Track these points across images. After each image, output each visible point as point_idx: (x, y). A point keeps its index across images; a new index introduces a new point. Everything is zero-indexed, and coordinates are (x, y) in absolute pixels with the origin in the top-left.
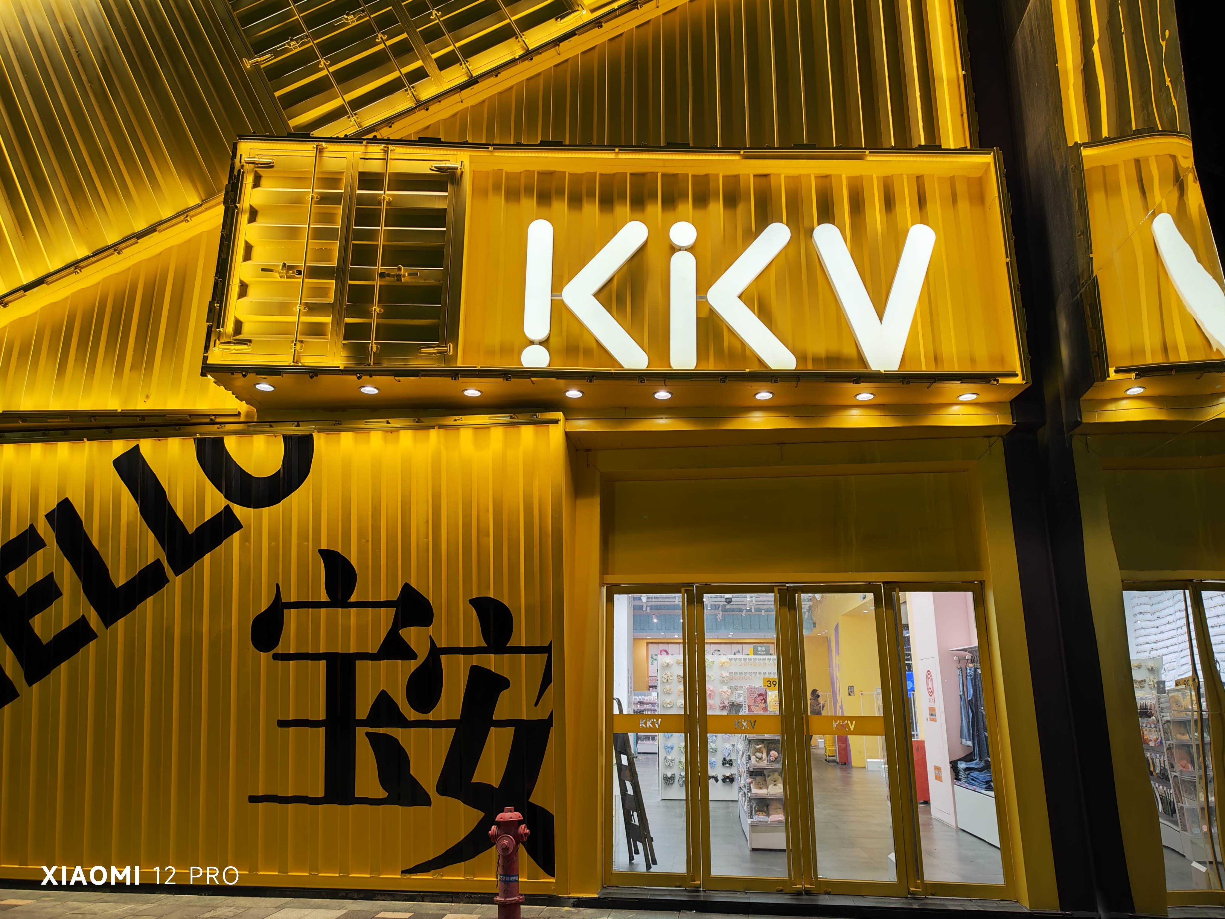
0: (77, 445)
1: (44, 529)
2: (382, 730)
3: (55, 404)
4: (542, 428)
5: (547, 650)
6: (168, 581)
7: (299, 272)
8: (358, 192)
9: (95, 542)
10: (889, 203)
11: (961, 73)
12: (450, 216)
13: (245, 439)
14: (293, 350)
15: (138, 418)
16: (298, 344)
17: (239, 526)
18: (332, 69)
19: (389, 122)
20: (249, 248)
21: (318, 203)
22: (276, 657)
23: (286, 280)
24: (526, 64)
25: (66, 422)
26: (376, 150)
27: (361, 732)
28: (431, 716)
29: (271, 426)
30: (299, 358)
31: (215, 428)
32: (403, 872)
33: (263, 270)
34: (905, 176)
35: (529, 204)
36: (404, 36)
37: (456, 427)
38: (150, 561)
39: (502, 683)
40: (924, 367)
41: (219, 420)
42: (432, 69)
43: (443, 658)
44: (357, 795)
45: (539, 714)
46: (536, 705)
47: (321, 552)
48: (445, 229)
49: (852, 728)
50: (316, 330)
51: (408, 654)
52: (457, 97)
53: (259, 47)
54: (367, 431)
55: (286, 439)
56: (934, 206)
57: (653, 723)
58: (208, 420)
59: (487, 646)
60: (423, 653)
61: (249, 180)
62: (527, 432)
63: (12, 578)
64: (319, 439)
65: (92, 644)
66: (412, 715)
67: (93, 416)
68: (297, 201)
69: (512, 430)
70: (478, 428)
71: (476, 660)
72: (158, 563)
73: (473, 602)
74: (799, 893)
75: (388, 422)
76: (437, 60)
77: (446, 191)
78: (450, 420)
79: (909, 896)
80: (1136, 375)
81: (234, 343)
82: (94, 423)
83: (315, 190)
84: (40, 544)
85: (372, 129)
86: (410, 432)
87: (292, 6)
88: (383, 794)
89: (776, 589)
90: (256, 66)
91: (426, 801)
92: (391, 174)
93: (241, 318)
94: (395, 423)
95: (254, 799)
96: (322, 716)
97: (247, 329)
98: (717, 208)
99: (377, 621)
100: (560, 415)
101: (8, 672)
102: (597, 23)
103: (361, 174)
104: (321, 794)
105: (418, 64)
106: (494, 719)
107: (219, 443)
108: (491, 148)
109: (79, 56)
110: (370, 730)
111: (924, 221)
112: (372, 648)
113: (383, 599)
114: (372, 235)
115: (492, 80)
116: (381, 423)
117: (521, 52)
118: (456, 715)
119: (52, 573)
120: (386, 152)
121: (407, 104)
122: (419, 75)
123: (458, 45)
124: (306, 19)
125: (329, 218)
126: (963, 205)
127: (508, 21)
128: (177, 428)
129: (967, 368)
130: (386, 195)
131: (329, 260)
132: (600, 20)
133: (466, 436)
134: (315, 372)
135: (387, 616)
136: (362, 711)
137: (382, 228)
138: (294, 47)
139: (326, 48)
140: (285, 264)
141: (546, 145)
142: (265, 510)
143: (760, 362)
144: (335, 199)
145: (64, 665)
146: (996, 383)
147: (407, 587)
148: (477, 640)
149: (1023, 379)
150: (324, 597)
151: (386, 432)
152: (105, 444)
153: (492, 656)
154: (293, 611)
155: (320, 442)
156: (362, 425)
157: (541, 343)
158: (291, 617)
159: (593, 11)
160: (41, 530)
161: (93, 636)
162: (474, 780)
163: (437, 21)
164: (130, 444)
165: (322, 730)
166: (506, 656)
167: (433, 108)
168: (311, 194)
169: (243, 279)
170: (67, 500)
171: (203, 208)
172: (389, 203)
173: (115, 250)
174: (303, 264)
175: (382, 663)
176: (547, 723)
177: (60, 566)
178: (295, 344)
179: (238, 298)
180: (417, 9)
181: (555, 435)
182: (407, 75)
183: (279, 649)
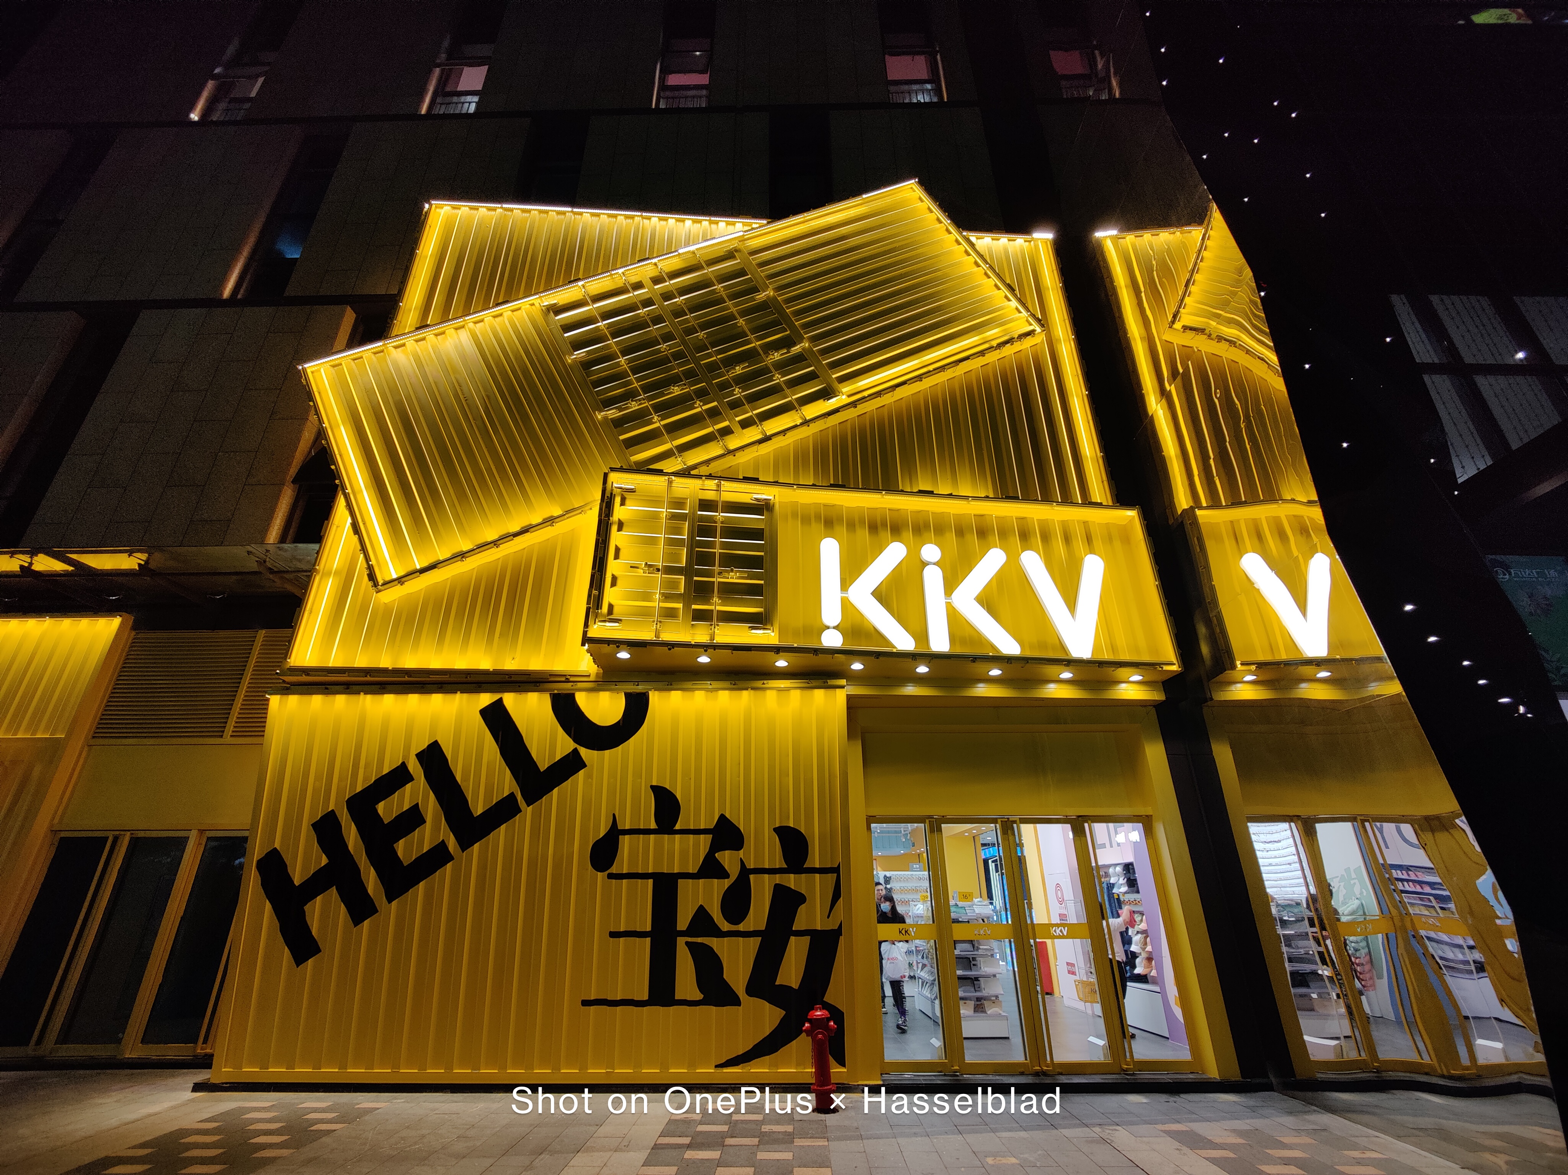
0: (450, 697)
1: (414, 767)
2: (699, 940)
3: (436, 663)
4: (830, 692)
5: (836, 870)
6: (520, 811)
7: (658, 570)
8: (699, 513)
9: (459, 778)
10: (1067, 540)
11: (1100, 454)
12: (766, 534)
13: (593, 695)
14: (655, 627)
15: (507, 676)
16: (658, 623)
17: (583, 765)
18: (663, 423)
19: (707, 462)
20: (617, 550)
21: (670, 519)
22: (611, 876)
23: (647, 575)
24: (805, 428)
25: (446, 678)
26: (712, 484)
27: (681, 941)
28: (741, 927)
29: (616, 685)
30: (659, 634)
31: (569, 685)
32: (716, 1066)
33: (631, 567)
34: (1076, 522)
35: (814, 527)
36: (715, 403)
37: (765, 690)
38: (506, 794)
39: (800, 899)
40: (1106, 656)
41: (572, 679)
42: (736, 428)
43: (752, 877)
44: (678, 997)
45: (832, 925)
46: (828, 917)
47: (652, 787)
48: (763, 542)
50: (670, 614)
51: (722, 874)
52: (755, 448)
53: (608, 403)
54: (693, 690)
55: (628, 696)
56: (1098, 543)
58: (563, 679)
59: (786, 867)
60: (734, 872)
61: (618, 500)
62: (819, 694)
63: (381, 807)
64: (654, 695)
65: (449, 866)
66: (725, 926)
67: (469, 674)
68: (655, 516)
69: (808, 693)
70: (779, 690)
71: (778, 879)
72: (512, 796)
73: (775, 830)
74: (1037, 1074)
75: (710, 684)
76: (739, 422)
77: (763, 515)
78: (759, 684)
80: (1256, 667)
81: (609, 622)
82: (469, 679)
83: (668, 510)
84: (410, 778)
85: (695, 467)
86: (727, 692)
87: (632, 377)
88: (699, 996)
89: (999, 821)
90: (605, 418)
91: (736, 1001)
92: (723, 502)
93: (613, 602)
94: (716, 684)
95: (586, 1003)
96: (648, 928)
97: (616, 610)
98: (951, 537)
99: (697, 845)
100: (843, 682)
101: (370, 891)
102: (854, 404)
103: (700, 500)
104: (646, 997)
105: (726, 424)
106: (793, 929)
107: (571, 697)
108: (795, 487)
110: (690, 939)
111: (1092, 551)
112: (692, 868)
113: (702, 827)
114: (711, 545)
115: (780, 438)
116: (708, 684)
117: (801, 421)
118: (763, 927)
119: (418, 804)
120: (719, 486)
121: (720, 452)
122: (728, 431)
123: (754, 412)
124: (642, 387)
125: (678, 531)
126: (1117, 544)
127: (790, 399)
128: (538, 684)
129: (1135, 658)
130: (720, 516)
131: (680, 562)
132: (856, 403)
133: (771, 695)
134: (671, 645)
135: (705, 841)
136: (683, 924)
137: (718, 540)
138: (634, 406)
139: (658, 408)
140: (646, 563)
141: (835, 486)
142: (607, 752)
143: (993, 647)
144: (683, 517)
145: (422, 885)
146: (1161, 669)
147: (722, 817)
148: (779, 862)
149: (1179, 667)
150: (653, 825)
151: (708, 691)
152: (473, 696)
153: (792, 876)
154: (627, 837)
155: (656, 699)
156: (689, 685)
157: (834, 628)
158: (625, 841)
159: (849, 396)
160: (411, 768)
161: (449, 858)
162: (777, 982)
163: (739, 395)
164: (495, 697)
165: (648, 940)
166: (803, 875)
167: (738, 454)
168: (665, 513)
169: (614, 573)
170: (436, 742)
171: (565, 517)
172: (722, 523)
173: (495, 545)
174: (661, 564)
175: (701, 881)
176: (837, 933)
177: (426, 798)
178: (657, 624)
179: (611, 587)
180: (724, 386)
181: (840, 696)
182: (719, 430)
183: (614, 870)
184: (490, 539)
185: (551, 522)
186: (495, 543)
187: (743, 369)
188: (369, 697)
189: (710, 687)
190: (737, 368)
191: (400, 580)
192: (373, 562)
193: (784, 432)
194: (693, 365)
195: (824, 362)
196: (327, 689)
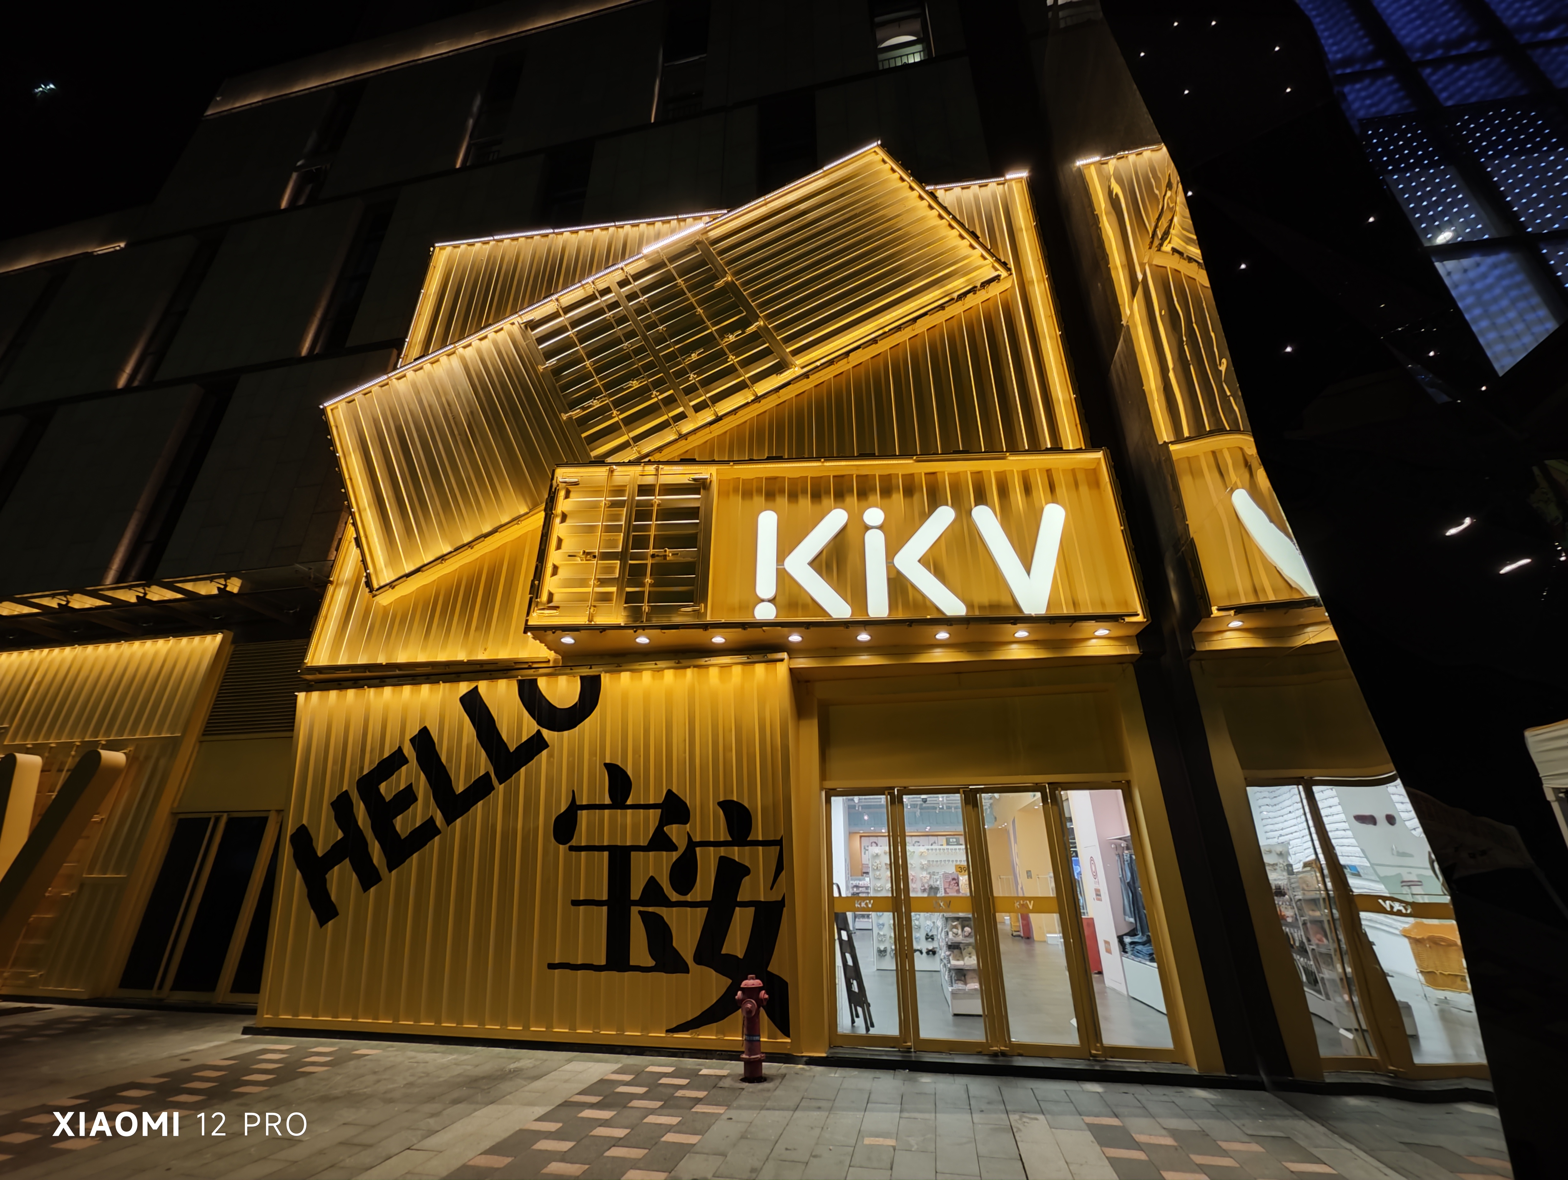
0: (435, 686)
2: (650, 909)
3: (422, 657)
4: (771, 665)
5: (779, 843)
6: (494, 789)
7: (595, 557)
8: (637, 498)
9: (444, 760)
10: (1027, 489)
11: (1073, 396)
12: (702, 512)
13: (553, 679)
14: (588, 612)
15: (478, 666)
16: (592, 608)
17: (546, 745)
18: (621, 417)
19: (660, 449)
20: (560, 541)
21: (609, 507)
22: (572, 848)
23: (584, 562)
24: (756, 405)
25: (428, 670)
26: (651, 469)
27: (635, 910)
28: (689, 898)
29: (571, 669)
30: (593, 619)
31: (531, 672)
32: (668, 1031)
33: (569, 556)
34: (1037, 470)
35: (760, 500)
36: (671, 392)
37: (707, 667)
38: (482, 773)
39: (745, 871)
40: (1066, 610)
41: (534, 665)
42: (690, 412)
43: (698, 849)
44: (632, 963)
45: (775, 897)
46: (772, 888)
47: (606, 765)
48: (698, 521)
49: (1031, 907)
50: (605, 598)
51: (670, 846)
52: (707, 430)
53: (572, 406)
54: (640, 671)
55: (582, 678)
56: (1062, 490)
57: (866, 904)
58: (526, 666)
59: (730, 839)
60: (682, 846)
61: (562, 493)
62: (760, 669)
63: (383, 787)
64: (605, 677)
65: (437, 839)
66: (674, 897)
67: (447, 665)
68: (595, 506)
69: (749, 667)
70: (722, 667)
71: (723, 852)
72: (487, 774)
73: (721, 804)
74: (995, 1055)
75: (656, 664)
76: (693, 406)
77: (699, 494)
78: (702, 661)
79: (1091, 1058)
80: (1235, 612)
81: (547, 609)
82: (448, 670)
83: (607, 499)
84: (405, 761)
85: (648, 455)
86: (671, 671)
87: (595, 378)
88: (651, 963)
89: (961, 790)
90: (570, 418)
91: (685, 969)
92: (661, 485)
93: (552, 591)
94: (661, 664)
95: (551, 966)
96: (605, 897)
97: (556, 598)
98: (898, 498)
99: (647, 819)
100: (785, 655)
101: (375, 861)
102: (806, 375)
103: (639, 486)
104: (603, 962)
105: (681, 409)
106: (738, 900)
107: (534, 682)
108: (731, 464)
109: (454, 418)
110: (642, 909)
111: (1055, 501)
112: (644, 841)
113: (651, 802)
114: (647, 528)
115: (732, 417)
116: (651, 665)
117: (753, 398)
118: (709, 897)
119: (411, 784)
120: (657, 470)
121: (673, 437)
122: (682, 416)
123: (708, 395)
124: (604, 385)
125: (617, 518)
126: (1084, 489)
127: (743, 378)
128: (505, 672)
129: (1099, 611)
130: (656, 499)
131: (616, 547)
132: (808, 374)
133: (713, 672)
134: (603, 629)
135: (654, 816)
136: (636, 893)
137: (653, 523)
138: (596, 404)
139: (617, 404)
140: (584, 551)
141: (770, 459)
142: (566, 733)
143: (938, 610)
144: (621, 504)
145: (415, 855)
146: (1123, 621)
147: (670, 792)
148: (724, 835)
149: (1145, 618)
150: (607, 801)
151: (654, 671)
152: (454, 685)
153: (736, 848)
154: (584, 812)
155: (606, 680)
156: (636, 666)
157: (770, 601)
158: (583, 815)
160: (406, 752)
161: (437, 832)
162: (724, 952)
163: (694, 381)
164: (473, 685)
165: (605, 909)
166: (747, 848)
167: (690, 439)
168: (604, 501)
169: (555, 563)
170: (425, 727)
171: (529, 515)
172: (659, 505)
173: (469, 547)
174: (597, 551)
175: (651, 854)
176: (781, 904)
177: (418, 778)
178: (590, 609)
179: (551, 577)
180: (682, 373)
181: (782, 670)
182: (673, 417)
183: (573, 843)
184: (466, 542)
185: (517, 520)
186: (470, 545)
187: (699, 355)
188: (372, 690)
189: (656, 666)
190: (693, 355)
191: (391, 585)
192: (371, 570)
193: (734, 411)
194: (652, 358)
195: (778, 338)
196: (340, 684)
